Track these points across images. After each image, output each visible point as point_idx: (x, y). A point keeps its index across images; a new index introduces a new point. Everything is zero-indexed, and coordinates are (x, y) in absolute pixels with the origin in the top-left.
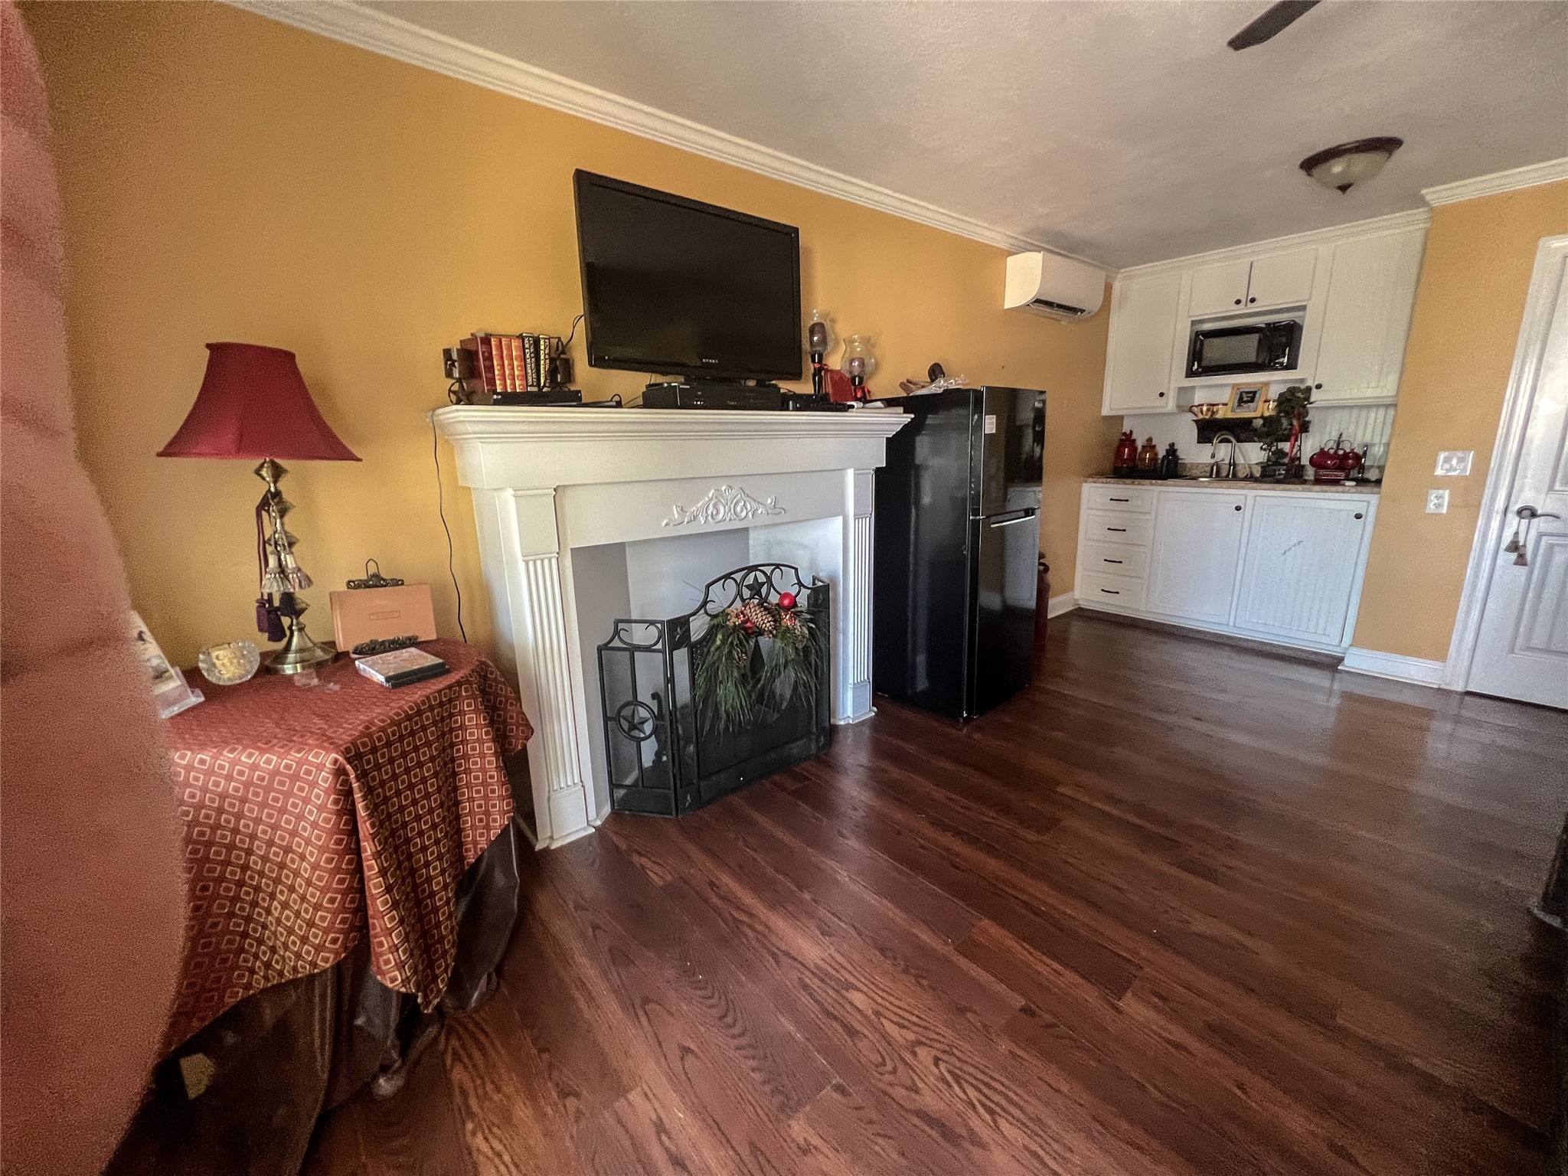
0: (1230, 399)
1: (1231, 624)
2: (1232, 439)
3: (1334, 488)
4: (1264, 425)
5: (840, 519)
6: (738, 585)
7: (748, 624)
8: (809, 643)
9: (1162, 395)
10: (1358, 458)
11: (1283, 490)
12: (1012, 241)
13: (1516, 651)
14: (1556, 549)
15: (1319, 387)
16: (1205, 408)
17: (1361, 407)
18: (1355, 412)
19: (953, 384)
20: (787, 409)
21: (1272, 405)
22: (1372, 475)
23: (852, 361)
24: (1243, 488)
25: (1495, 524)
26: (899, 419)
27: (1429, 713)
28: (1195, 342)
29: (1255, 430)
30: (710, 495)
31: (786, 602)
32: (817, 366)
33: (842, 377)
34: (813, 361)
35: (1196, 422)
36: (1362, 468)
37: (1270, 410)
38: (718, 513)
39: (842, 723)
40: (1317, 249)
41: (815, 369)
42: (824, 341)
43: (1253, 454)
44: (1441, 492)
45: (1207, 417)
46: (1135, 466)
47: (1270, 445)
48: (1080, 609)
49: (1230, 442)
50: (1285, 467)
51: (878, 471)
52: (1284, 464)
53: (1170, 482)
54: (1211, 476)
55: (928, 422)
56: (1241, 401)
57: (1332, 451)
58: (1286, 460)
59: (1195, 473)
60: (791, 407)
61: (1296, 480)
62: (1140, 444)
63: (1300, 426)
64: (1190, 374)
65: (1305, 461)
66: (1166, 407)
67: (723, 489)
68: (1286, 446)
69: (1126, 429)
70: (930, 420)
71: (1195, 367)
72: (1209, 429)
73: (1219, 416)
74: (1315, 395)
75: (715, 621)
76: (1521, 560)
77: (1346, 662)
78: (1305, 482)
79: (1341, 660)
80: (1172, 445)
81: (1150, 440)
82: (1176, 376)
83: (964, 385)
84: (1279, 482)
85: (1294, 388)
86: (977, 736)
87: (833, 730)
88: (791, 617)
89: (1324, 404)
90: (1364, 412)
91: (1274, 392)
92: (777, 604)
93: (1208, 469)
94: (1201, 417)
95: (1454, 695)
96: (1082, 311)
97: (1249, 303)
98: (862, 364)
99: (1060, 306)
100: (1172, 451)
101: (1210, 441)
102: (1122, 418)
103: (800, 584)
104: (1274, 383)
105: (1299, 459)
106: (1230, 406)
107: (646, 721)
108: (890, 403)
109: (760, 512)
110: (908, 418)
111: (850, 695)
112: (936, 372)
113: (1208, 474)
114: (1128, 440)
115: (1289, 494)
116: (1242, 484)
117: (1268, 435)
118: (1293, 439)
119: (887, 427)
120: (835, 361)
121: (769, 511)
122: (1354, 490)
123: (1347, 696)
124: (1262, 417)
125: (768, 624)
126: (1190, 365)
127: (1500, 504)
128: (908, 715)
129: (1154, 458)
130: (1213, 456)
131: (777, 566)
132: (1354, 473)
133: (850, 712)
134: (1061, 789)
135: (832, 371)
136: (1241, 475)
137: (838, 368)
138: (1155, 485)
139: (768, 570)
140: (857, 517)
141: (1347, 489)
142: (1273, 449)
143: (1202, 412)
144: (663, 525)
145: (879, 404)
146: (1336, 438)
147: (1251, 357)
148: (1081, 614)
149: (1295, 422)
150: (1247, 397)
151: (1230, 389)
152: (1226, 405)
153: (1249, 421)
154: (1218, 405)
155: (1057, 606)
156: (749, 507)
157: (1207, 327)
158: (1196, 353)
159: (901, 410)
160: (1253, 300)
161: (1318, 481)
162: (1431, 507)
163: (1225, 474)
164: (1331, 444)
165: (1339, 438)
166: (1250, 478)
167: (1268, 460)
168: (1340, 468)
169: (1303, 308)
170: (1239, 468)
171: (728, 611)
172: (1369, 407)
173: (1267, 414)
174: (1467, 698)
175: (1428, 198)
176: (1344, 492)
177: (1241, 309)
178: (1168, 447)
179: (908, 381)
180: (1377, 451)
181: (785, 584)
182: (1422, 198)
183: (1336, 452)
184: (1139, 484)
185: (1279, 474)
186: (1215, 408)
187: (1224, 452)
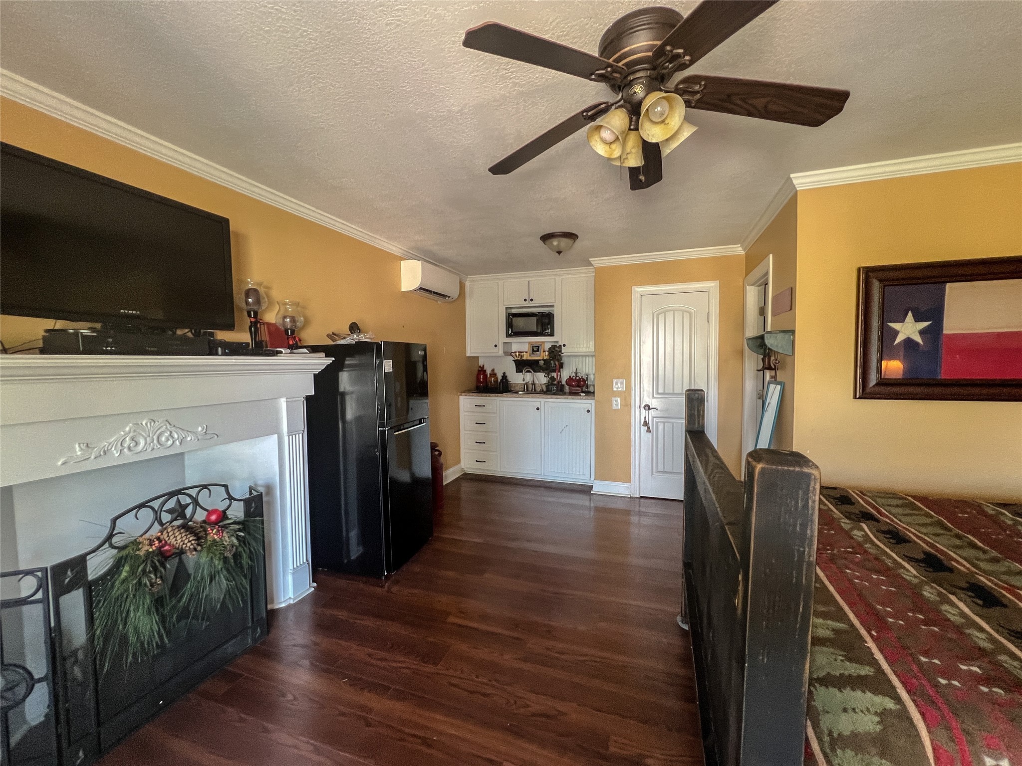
0: (528, 349)
1: (543, 474)
2: (531, 370)
3: (577, 397)
4: (544, 364)
5: (276, 436)
6: (155, 512)
7: (167, 548)
8: (240, 549)
9: (496, 346)
10: (584, 381)
11: (556, 398)
12: (400, 251)
13: (654, 474)
14: (659, 424)
15: (564, 345)
16: (517, 354)
17: (583, 356)
18: (580, 357)
19: (363, 338)
20: (217, 354)
21: (547, 353)
22: (591, 389)
23: (285, 317)
24: (538, 398)
25: (638, 413)
26: (322, 362)
27: (628, 512)
28: (509, 319)
29: (541, 366)
30: (127, 429)
31: (213, 518)
32: (253, 320)
33: (277, 328)
34: (249, 316)
35: (514, 361)
36: (587, 387)
37: (546, 356)
38: (137, 444)
39: (283, 605)
40: (555, 278)
41: (251, 322)
42: (258, 301)
43: (541, 378)
44: (617, 398)
45: (519, 359)
46: (487, 386)
47: (548, 375)
48: (465, 474)
49: (531, 372)
50: (555, 386)
51: (308, 398)
52: (555, 385)
53: (504, 394)
54: (524, 391)
55: (347, 362)
56: (533, 351)
57: (574, 378)
58: (556, 382)
59: (517, 388)
60: (220, 353)
61: (561, 393)
62: (488, 372)
63: (559, 365)
64: (508, 335)
65: (564, 382)
66: (498, 352)
67: (144, 423)
68: (554, 375)
69: (481, 364)
70: (348, 361)
71: (510, 332)
72: (522, 365)
73: (524, 358)
74: (564, 350)
75: (124, 553)
76: (649, 431)
77: (594, 489)
78: (564, 394)
79: (591, 487)
80: (504, 373)
81: (493, 370)
82: (502, 337)
83: (371, 339)
84: (554, 394)
85: (554, 345)
86: (395, 589)
87: (272, 614)
88: (218, 531)
89: (569, 354)
90: (584, 358)
91: (547, 346)
92: (204, 522)
93: (523, 387)
94: (516, 358)
95: (636, 499)
96: (449, 297)
97: (530, 302)
98: (293, 320)
99: (435, 293)
100: (504, 377)
101: (522, 372)
102: (478, 357)
103: (231, 498)
104: (546, 342)
105: (561, 382)
106: (529, 352)
107: (17, 685)
108: (314, 349)
109: (189, 439)
110: (330, 360)
111: (290, 578)
112: (354, 328)
113: (523, 390)
114: (482, 370)
115: (559, 400)
116: (538, 395)
117: (547, 370)
118: (557, 371)
119: (313, 367)
120: (271, 317)
121: (199, 438)
122: (584, 398)
123: (597, 509)
124: (543, 360)
125: (189, 544)
126: (507, 331)
127: (638, 405)
128: (342, 583)
129: (496, 381)
130: (524, 380)
131: (205, 487)
132: (584, 389)
133: (291, 595)
134: (451, 619)
135: (269, 324)
136: (538, 389)
137: (273, 321)
138: (497, 396)
139: (193, 492)
140: (290, 434)
141: (582, 397)
142: (550, 376)
143: (516, 356)
144: (60, 463)
145: (305, 350)
146: (575, 371)
147: (534, 328)
148: (467, 477)
149: (557, 363)
150: (536, 349)
151: (528, 344)
152: (527, 352)
153: (537, 361)
154: (523, 352)
155: (450, 475)
156: (176, 436)
157: (514, 311)
158: (509, 325)
159: (323, 355)
160: (532, 300)
161: (571, 393)
162: (614, 407)
163: (530, 390)
164: (574, 374)
165: (576, 371)
166: (542, 392)
167: (549, 382)
168: (578, 386)
169: (553, 306)
170: (537, 386)
171: (141, 540)
172: (586, 356)
173: (545, 358)
174: (642, 500)
175: (593, 263)
176: (581, 399)
177: (527, 304)
178: (502, 375)
179: (334, 334)
180: (592, 377)
181: (214, 501)
182: (590, 262)
183: (575, 378)
184: (489, 396)
185: (554, 390)
186: (522, 354)
187: (528, 377)
